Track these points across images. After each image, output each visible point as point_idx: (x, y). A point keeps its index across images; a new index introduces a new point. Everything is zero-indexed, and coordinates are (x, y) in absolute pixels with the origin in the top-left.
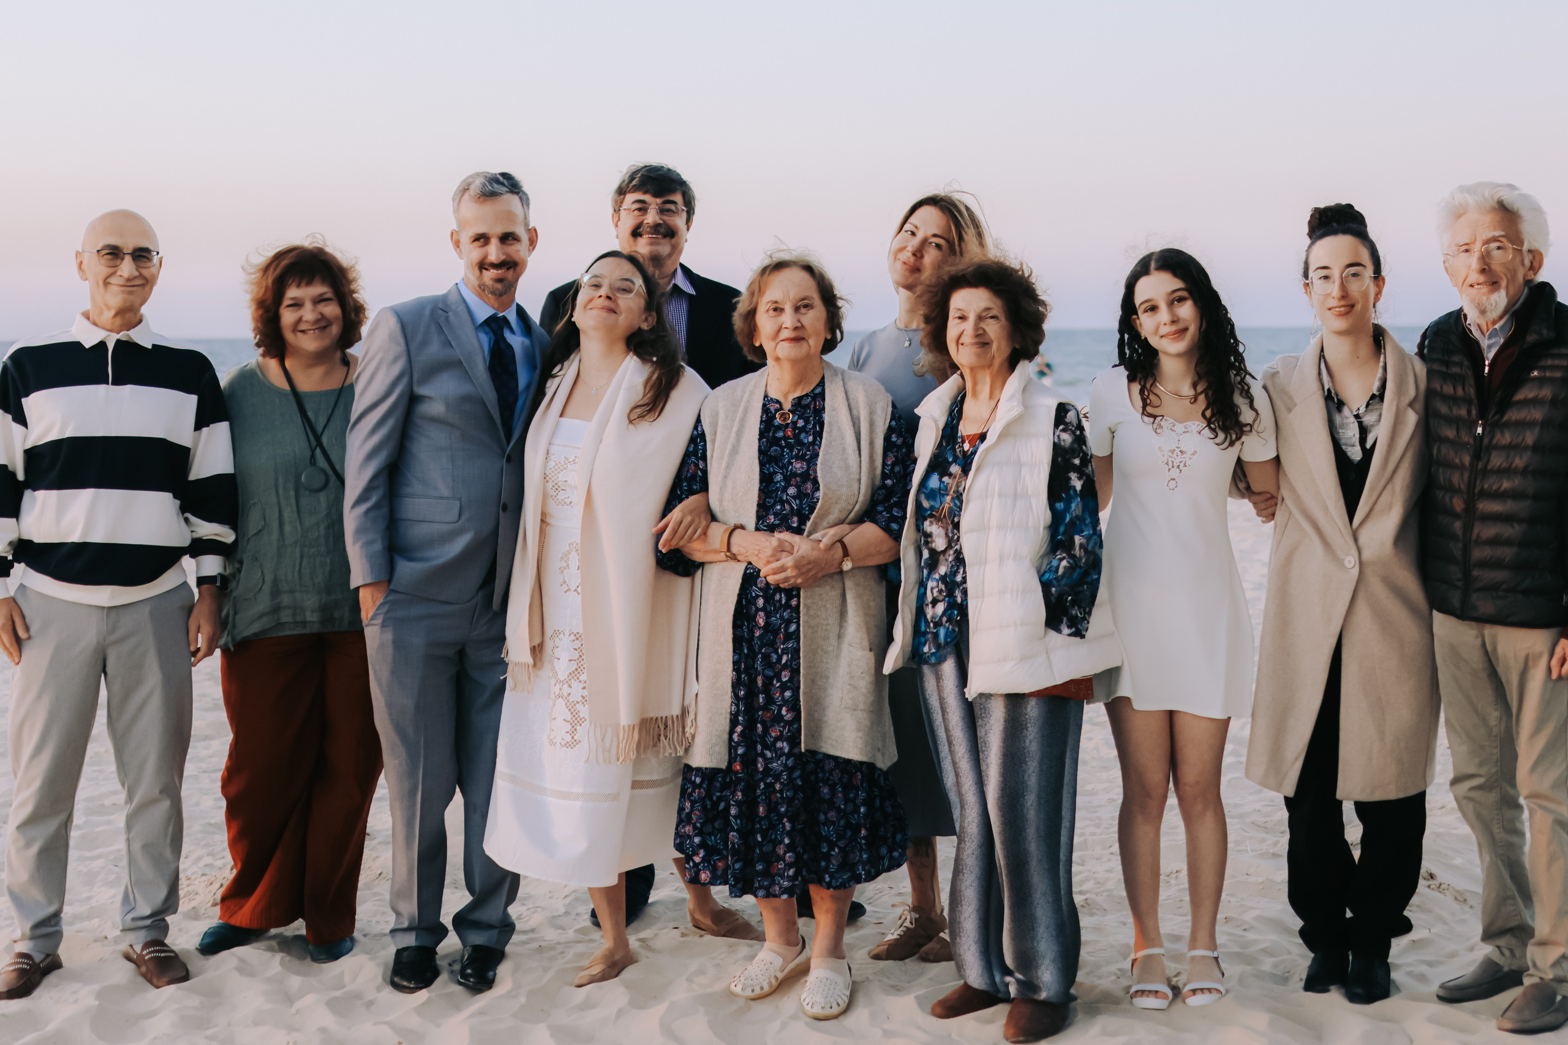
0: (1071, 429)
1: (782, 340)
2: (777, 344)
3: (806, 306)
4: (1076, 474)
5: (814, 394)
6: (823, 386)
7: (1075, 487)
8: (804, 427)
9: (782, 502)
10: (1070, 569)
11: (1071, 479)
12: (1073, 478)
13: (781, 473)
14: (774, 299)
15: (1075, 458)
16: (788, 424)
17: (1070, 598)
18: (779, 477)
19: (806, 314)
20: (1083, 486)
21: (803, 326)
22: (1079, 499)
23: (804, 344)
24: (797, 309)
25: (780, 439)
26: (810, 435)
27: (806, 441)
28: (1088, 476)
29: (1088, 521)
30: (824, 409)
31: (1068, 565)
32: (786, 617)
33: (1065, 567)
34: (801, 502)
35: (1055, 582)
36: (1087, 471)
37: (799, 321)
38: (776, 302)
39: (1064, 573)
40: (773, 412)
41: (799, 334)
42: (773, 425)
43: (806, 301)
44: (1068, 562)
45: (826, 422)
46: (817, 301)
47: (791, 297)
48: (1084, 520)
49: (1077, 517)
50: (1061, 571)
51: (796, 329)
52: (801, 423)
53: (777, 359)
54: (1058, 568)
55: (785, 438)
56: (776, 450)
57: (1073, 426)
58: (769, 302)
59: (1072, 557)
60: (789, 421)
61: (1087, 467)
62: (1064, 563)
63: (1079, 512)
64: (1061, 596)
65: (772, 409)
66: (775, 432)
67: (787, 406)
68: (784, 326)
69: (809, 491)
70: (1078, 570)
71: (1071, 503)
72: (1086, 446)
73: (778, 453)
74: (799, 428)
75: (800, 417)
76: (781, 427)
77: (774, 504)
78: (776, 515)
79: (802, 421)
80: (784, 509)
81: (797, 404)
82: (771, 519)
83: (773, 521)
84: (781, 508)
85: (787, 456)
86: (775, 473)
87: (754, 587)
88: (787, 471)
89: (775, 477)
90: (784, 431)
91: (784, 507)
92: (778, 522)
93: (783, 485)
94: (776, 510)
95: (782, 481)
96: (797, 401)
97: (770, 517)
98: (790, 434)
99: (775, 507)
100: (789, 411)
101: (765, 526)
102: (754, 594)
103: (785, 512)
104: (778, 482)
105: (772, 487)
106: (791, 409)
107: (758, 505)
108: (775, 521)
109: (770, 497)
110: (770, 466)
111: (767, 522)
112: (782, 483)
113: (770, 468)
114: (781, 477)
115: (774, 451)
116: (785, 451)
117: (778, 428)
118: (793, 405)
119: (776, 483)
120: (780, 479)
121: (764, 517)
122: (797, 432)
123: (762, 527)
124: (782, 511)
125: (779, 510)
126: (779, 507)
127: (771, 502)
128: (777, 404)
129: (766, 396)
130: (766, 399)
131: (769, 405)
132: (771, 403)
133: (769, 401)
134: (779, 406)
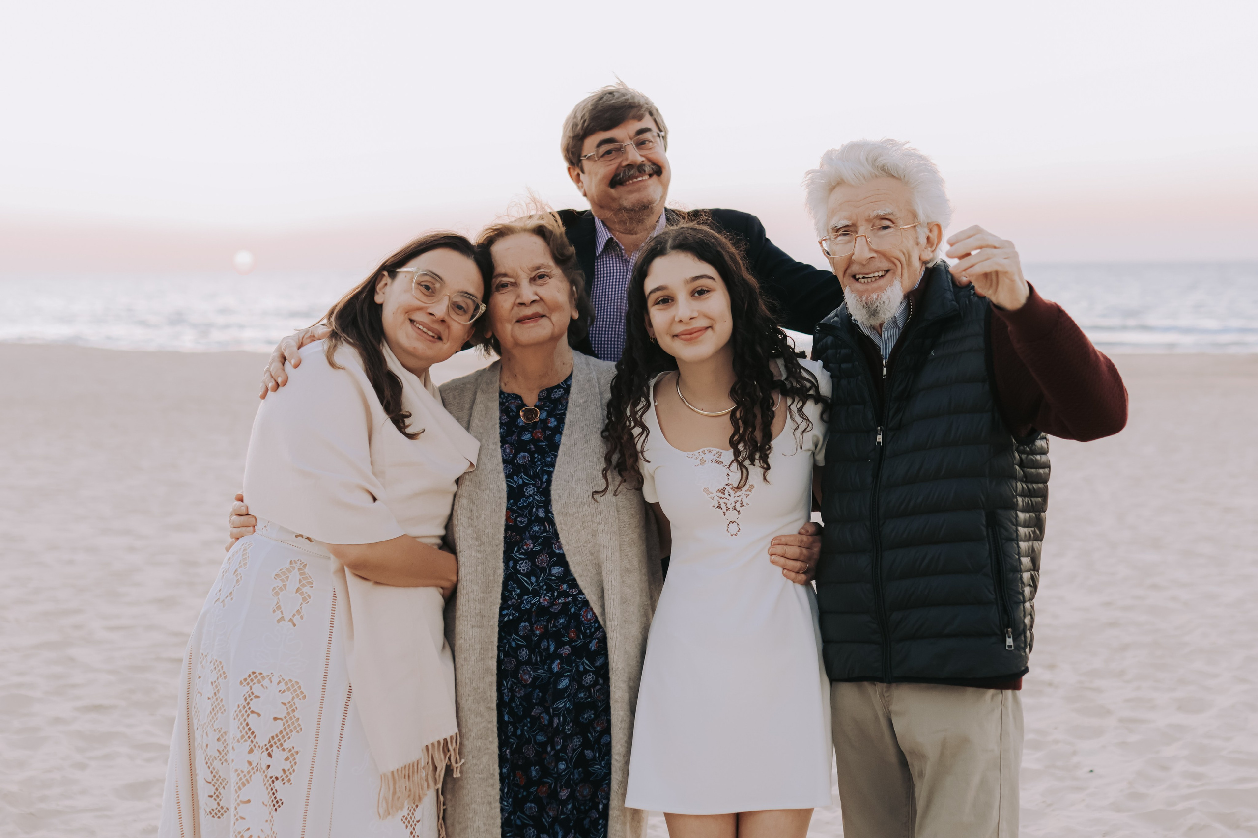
3: (542, 277)
13: (534, 485)
16: (536, 423)
18: (531, 490)
19: (543, 284)
21: (542, 300)
23: (547, 322)
24: (533, 280)
25: (527, 443)
32: (556, 670)
37: (537, 294)
40: (515, 409)
42: (517, 426)
43: (540, 270)
51: (533, 304)
52: (551, 422)
55: (534, 440)
56: (524, 457)
60: (537, 420)
65: (513, 407)
66: (520, 435)
67: (532, 403)
68: (519, 301)
73: (527, 460)
74: (550, 428)
75: (550, 415)
76: (528, 427)
77: (530, 524)
78: (534, 538)
79: (553, 419)
80: (545, 530)
81: (545, 398)
82: (530, 545)
83: (531, 547)
84: (540, 529)
85: (539, 463)
86: (525, 484)
87: (514, 635)
88: (542, 482)
89: (526, 490)
90: (532, 432)
91: (545, 527)
92: (538, 548)
93: (538, 499)
94: (533, 532)
95: (535, 493)
96: (545, 394)
97: (527, 543)
98: (540, 436)
99: (532, 529)
100: (535, 406)
101: (522, 554)
102: (514, 644)
103: (547, 534)
104: (530, 495)
105: (523, 503)
106: (537, 404)
107: (507, 528)
108: (535, 546)
109: (521, 516)
110: (518, 477)
111: (524, 549)
112: (536, 497)
113: (518, 480)
114: (534, 489)
115: (523, 457)
116: (535, 458)
117: (524, 429)
118: (540, 399)
119: (528, 498)
120: (533, 491)
121: (519, 543)
122: (549, 433)
123: (518, 555)
124: (542, 533)
125: (537, 532)
126: (536, 528)
127: (524, 521)
128: (517, 400)
129: (501, 393)
130: (502, 396)
131: (507, 403)
132: (510, 400)
133: (507, 398)
134: (520, 402)
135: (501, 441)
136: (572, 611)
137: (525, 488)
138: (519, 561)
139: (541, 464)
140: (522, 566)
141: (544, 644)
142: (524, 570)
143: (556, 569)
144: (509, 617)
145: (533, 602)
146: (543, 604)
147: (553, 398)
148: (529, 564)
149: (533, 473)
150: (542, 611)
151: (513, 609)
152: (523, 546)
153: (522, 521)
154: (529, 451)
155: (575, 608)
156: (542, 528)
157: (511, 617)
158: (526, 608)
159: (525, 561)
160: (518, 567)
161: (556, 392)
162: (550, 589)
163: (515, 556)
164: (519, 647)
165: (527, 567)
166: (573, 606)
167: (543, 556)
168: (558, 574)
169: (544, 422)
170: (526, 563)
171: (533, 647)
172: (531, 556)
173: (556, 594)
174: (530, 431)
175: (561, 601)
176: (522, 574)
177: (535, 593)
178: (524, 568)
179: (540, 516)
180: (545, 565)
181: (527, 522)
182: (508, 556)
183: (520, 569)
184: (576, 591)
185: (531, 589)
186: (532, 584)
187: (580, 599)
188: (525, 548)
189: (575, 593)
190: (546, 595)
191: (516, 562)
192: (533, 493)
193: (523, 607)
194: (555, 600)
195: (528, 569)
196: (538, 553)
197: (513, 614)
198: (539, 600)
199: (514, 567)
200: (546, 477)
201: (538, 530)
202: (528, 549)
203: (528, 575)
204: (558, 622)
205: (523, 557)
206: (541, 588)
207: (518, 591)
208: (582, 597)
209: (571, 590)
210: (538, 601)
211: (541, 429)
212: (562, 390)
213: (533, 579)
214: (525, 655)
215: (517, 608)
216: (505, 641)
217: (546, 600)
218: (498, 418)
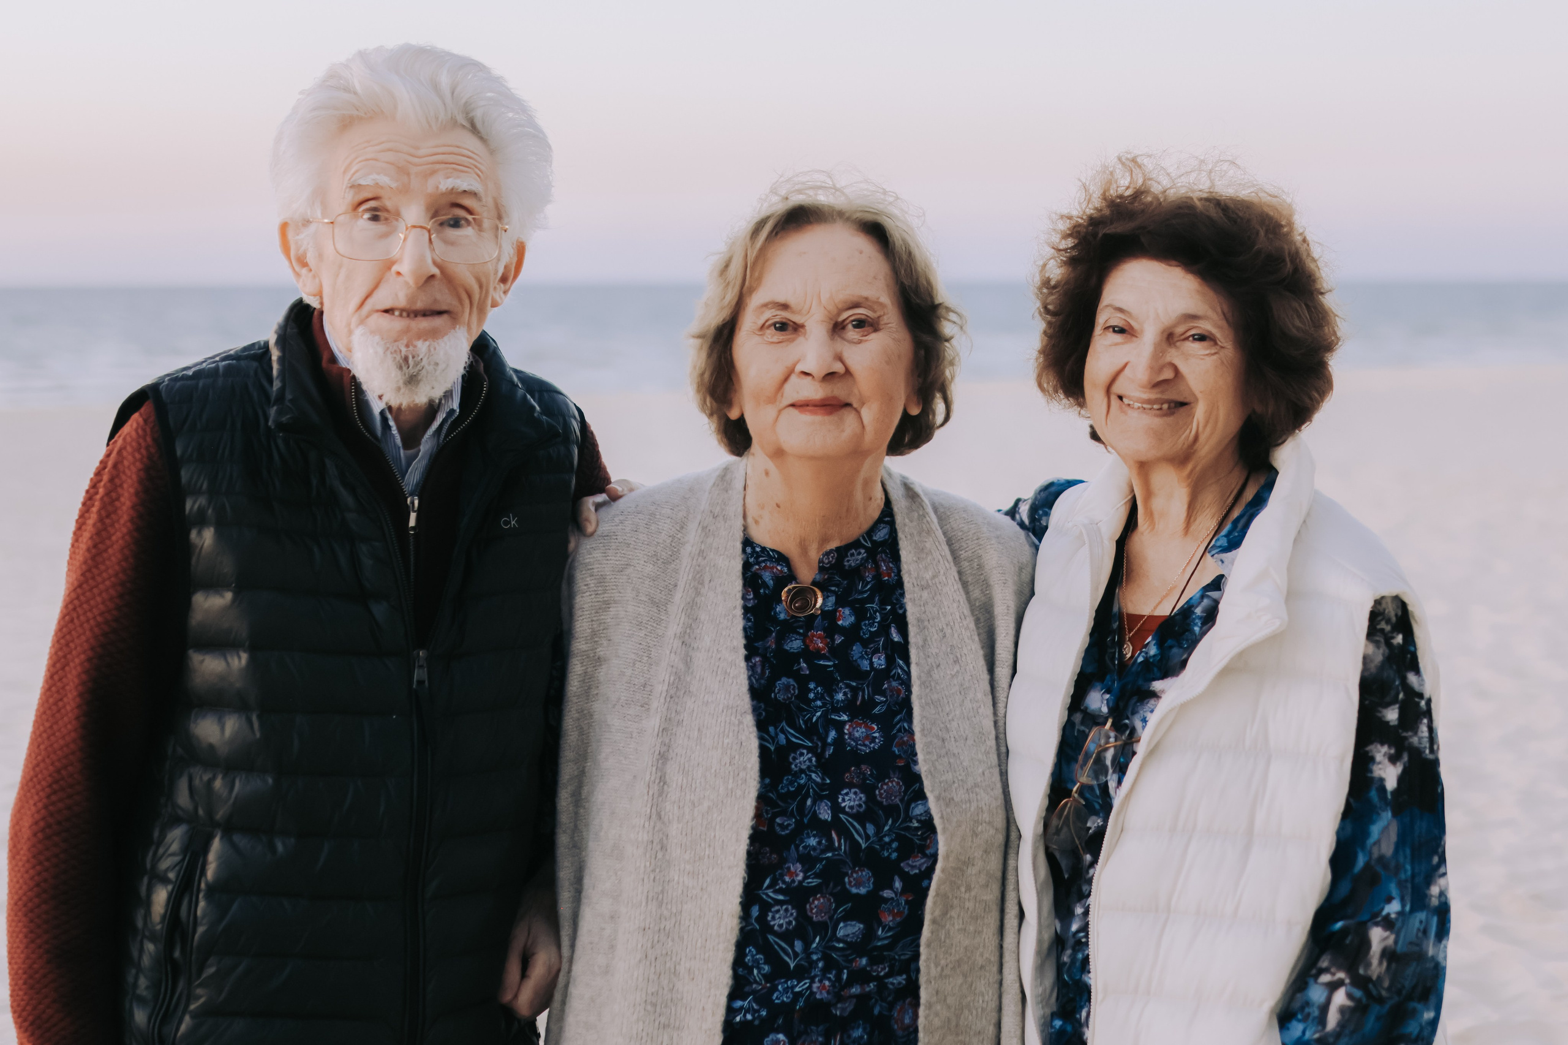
0: (1382, 630)
1: (794, 405)
2: (780, 411)
3: (860, 324)
4: (1385, 749)
5: (873, 542)
6: (892, 524)
7: (1381, 779)
8: (856, 627)
9: (823, 828)
10: (1353, 1015)
11: (1372, 759)
12: (1379, 757)
13: (810, 750)
14: (781, 299)
15: (1388, 705)
16: (813, 617)
18: (804, 759)
19: (860, 342)
20: (1401, 779)
21: (848, 372)
22: (1390, 814)
23: (849, 418)
24: (837, 328)
25: (795, 657)
26: (877, 650)
27: (865, 665)
28: (1416, 753)
29: (1406, 873)
30: (900, 584)
31: (1349, 1003)
33: (1342, 1010)
34: (879, 828)
36: (1415, 740)
37: (839, 358)
38: (785, 307)
39: (1342, 1025)
41: (838, 390)
42: (775, 620)
43: (861, 311)
44: (1349, 996)
45: (911, 618)
46: (892, 317)
47: (825, 297)
48: (1398, 868)
50: (1333, 1019)
51: (830, 376)
52: (846, 618)
53: (779, 453)
54: (1325, 1008)
55: (809, 655)
56: (787, 687)
57: (1388, 622)
58: (765, 305)
59: (1360, 982)
60: (815, 610)
61: (1415, 730)
62: (1340, 998)
63: (1387, 848)
65: (767, 577)
66: (781, 639)
67: (806, 573)
68: (799, 368)
69: (897, 800)
70: (1376, 1010)
71: (1373, 822)
73: (792, 695)
74: (842, 630)
75: (841, 602)
76: (795, 625)
77: (799, 831)
78: (808, 861)
79: (847, 611)
80: (830, 847)
81: (832, 567)
82: (797, 874)
83: (800, 877)
84: (819, 843)
85: (819, 703)
86: (793, 747)
88: (825, 745)
89: (795, 759)
90: (804, 636)
91: (830, 840)
92: (814, 882)
93: (818, 780)
94: (805, 847)
95: (813, 769)
96: (832, 559)
97: (792, 869)
98: (820, 645)
99: (802, 841)
100: (814, 583)
101: (780, 891)
103: (834, 855)
104: (802, 771)
105: (787, 786)
106: (818, 578)
107: (756, 838)
108: (808, 878)
109: (783, 813)
110: (776, 728)
111: (784, 882)
112: (813, 776)
113: (777, 735)
114: (810, 760)
115: (784, 688)
116: (810, 690)
117: (788, 628)
118: (822, 569)
119: (797, 775)
120: (808, 763)
121: (775, 869)
122: (839, 640)
123: (771, 894)
124: (824, 851)
125: (814, 849)
126: (813, 842)
127: (789, 825)
128: (778, 564)
129: (747, 542)
130: (749, 550)
131: (757, 567)
132: (764, 561)
133: (758, 556)
134: (786, 570)
135: (746, 647)
136: (876, 1011)
137: (793, 755)
138: (773, 906)
139: (824, 705)
140: (777, 916)
142: (781, 926)
143: (849, 927)
144: (745, 1015)
145: (797, 989)
146: (818, 996)
147: (847, 568)
148: (792, 914)
149: (805, 722)
152: (782, 876)
154: (797, 675)
155: (881, 1006)
156: (824, 842)
157: (749, 1017)
158: (783, 1001)
159: (784, 907)
160: (769, 918)
161: (852, 555)
162: (830, 964)
163: (764, 897)
165: (787, 920)
166: (876, 1001)
167: (822, 900)
168: (853, 938)
169: (829, 616)
170: (786, 910)
172: (798, 896)
173: (845, 976)
175: (855, 990)
176: (775, 934)
177: (801, 973)
178: (782, 922)
182: (750, 896)
183: (772, 923)
185: (792, 966)
187: (891, 987)
188: (787, 879)
189: (882, 973)
190: (824, 977)
191: (765, 907)
192: (809, 768)
193: (777, 998)
194: (843, 988)
195: (790, 923)
196: (813, 891)
197: (755, 1011)
198: (810, 987)
199: (762, 918)
200: (832, 734)
201: (815, 844)
202: (793, 881)
203: (788, 936)
205: (781, 897)
206: (812, 964)
207: (766, 968)
208: (895, 981)
209: (875, 968)
210: (807, 989)
211: (824, 630)
212: (863, 551)
213: (798, 945)
215: (764, 999)
217: (824, 987)
218: (739, 595)
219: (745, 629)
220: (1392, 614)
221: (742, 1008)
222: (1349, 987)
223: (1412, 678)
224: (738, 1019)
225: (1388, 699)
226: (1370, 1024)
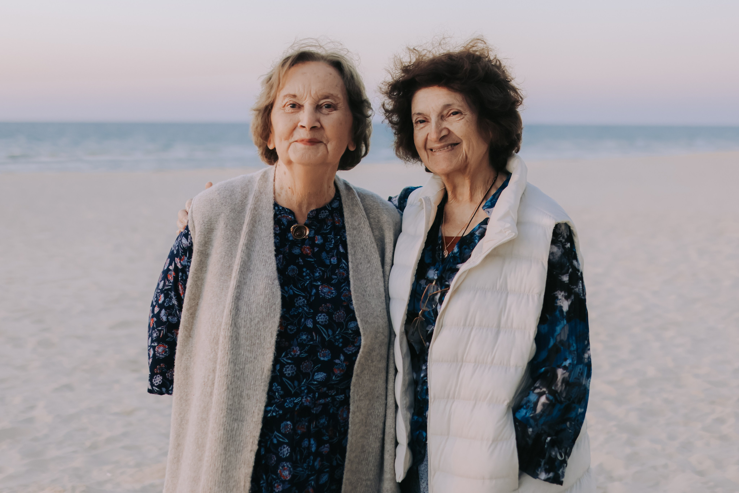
0: (561, 241)
1: (296, 141)
2: (290, 144)
3: (328, 106)
4: (563, 293)
5: (331, 208)
6: (340, 200)
7: (561, 307)
8: (324, 244)
9: (309, 331)
10: (548, 407)
11: (557, 298)
12: (561, 297)
13: (304, 297)
14: (293, 94)
15: (563, 274)
16: (305, 240)
17: (549, 439)
18: (301, 301)
19: (328, 114)
20: (570, 307)
21: (322, 128)
22: (565, 322)
23: (322, 147)
24: (317, 108)
25: (297, 257)
26: (333, 256)
27: (328, 262)
28: (577, 295)
29: (574, 347)
30: (344, 226)
31: (547, 402)
33: (544, 404)
34: (334, 332)
35: (532, 421)
36: (577, 289)
37: (318, 121)
38: (295, 98)
39: (543, 411)
41: (317, 135)
42: (287, 240)
43: (329, 100)
44: (547, 398)
45: (349, 242)
47: (313, 93)
48: (569, 346)
49: (561, 341)
50: (539, 408)
51: (313, 129)
52: (320, 240)
53: (289, 163)
55: (303, 256)
56: (293, 270)
57: (563, 238)
58: (286, 96)
59: (553, 393)
60: (305, 237)
61: (577, 285)
62: (543, 399)
63: (564, 337)
64: (538, 438)
65: (284, 221)
66: (291, 248)
67: (302, 220)
68: (300, 125)
69: (343, 321)
70: (558, 406)
71: (557, 325)
72: (577, 261)
73: (296, 273)
74: (317, 245)
75: (317, 233)
76: (297, 243)
77: (298, 332)
78: (302, 346)
79: (319, 237)
80: (312, 339)
81: (313, 217)
82: (297, 351)
83: (298, 353)
84: (307, 337)
85: (308, 277)
86: (296, 296)
87: (276, 433)
88: (311, 296)
89: (297, 301)
90: (301, 248)
91: (312, 337)
92: (304, 355)
93: (307, 311)
94: (301, 340)
95: (305, 306)
96: (314, 214)
97: (295, 349)
98: (308, 252)
99: (299, 337)
100: (305, 224)
101: (289, 359)
102: (275, 441)
104: (300, 306)
105: (293, 313)
106: (307, 222)
108: (302, 353)
109: (291, 324)
110: (288, 287)
111: (291, 355)
112: (305, 308)
113: (289, 290)
114: (304, 301)
116: (304, 272)
117: (294, 243)
118: (309, 219)
119: (298, 308)
120: (303, 303)
121: (287, 349)
122: (316, 250)
123: (285, 360)
124: (309, 341)
125: (305, 340)
126: (304, 337)
127: (293, 329)
128: (290, 215)
129: (276, 205)
130: (276, 208)
131: (280, 216)
132: (283, 214)
133: (281, 211)
134: (293, 218)
135: (275, 251)
136: (331, 411)
137: (296, 299)
138: (286, 365)
139: (310, 278)
140: (288, 369)
141: (305, 443)
142: (289, 374)
143: (319, 375)
144: (272, 413)
145: (295, 401)
146: (305, 404)
147: (320, 219)
148: (294, 369)
149: (302, 286)
150: (305, 411)
151: (276, 406)
152: (290, 352)
153: (292, 329)
154: (297, 265)
155: (333, 409)
156: (309, 337)
157: (274, 414)
158: (289, 407)
160: (284, 371)
161: (322, 213)
163: (282, 361)
164: (280, 444)
165: (292, 372)
166: (331, 406)
167: (307, 363)
169: (312, 239)
170: (292, 367)
171: (295, 445)
172: (297, 361)
173: (317, 396)
174: (298, 246)
175: (322, 401)
176: (286, 377)
177: (297, 395)
178: (289, 372)
179: (308, 326)
180: (309, 371)
181: (296, 330)
182: (276, 361)
183: (285, 373)
184: (334, 392)
185: (293, 392)
186: (295, 387)
187: (337, 400)
188: (292, 353)
189: (333, 394)
190: (307, 397)
191: (283, 365)
192: (303, 305)
193: (287, 405)
196: (304, 359)
197: (277, 411)
199: (281, 371)
200: (314, 291)
201: (305, 338)
202: (295, 355)
203: (292, 379)
204: (319, 422)
205: (290, 361)
207: (282, 393)
209: (330, 391)
210: (300, 402)
211: (310, 245)
212: (327, 211)
213: (296, 383)
214: (286, 452)
215: (281, 406)
216: (267, 438)
217: (307, 401)
218: (272, 228)
219: (275, 243)
220: (565, 235)
221: (271, 410)
222: (547, 395)
223: (575, 262)
224: (269, 415)
225: (564, 271)
226: (556, 412)
